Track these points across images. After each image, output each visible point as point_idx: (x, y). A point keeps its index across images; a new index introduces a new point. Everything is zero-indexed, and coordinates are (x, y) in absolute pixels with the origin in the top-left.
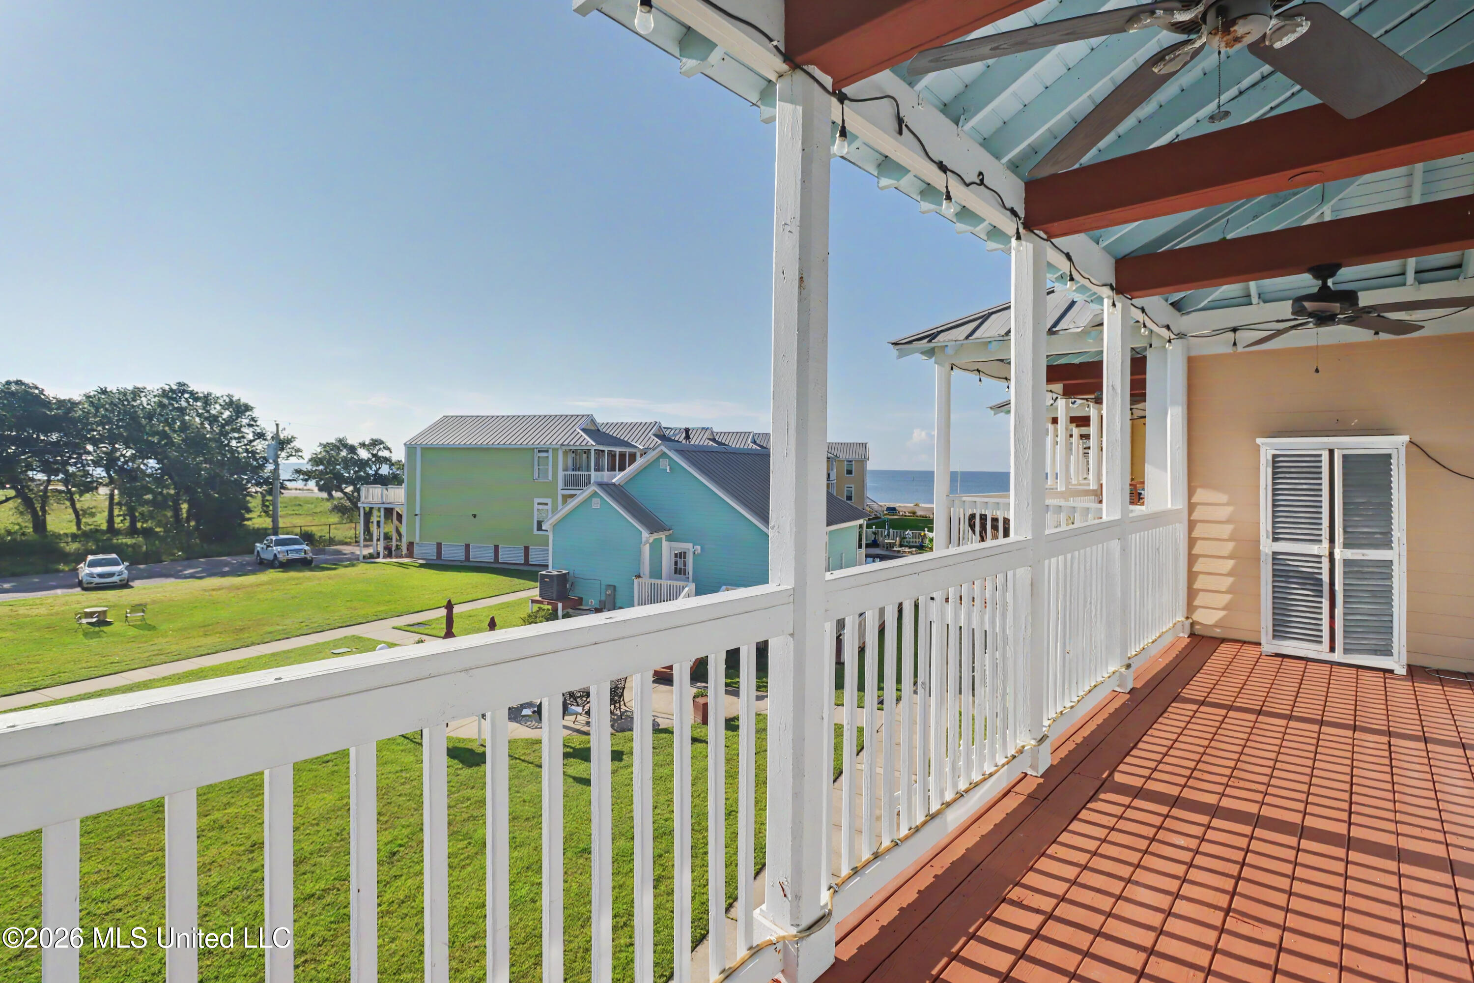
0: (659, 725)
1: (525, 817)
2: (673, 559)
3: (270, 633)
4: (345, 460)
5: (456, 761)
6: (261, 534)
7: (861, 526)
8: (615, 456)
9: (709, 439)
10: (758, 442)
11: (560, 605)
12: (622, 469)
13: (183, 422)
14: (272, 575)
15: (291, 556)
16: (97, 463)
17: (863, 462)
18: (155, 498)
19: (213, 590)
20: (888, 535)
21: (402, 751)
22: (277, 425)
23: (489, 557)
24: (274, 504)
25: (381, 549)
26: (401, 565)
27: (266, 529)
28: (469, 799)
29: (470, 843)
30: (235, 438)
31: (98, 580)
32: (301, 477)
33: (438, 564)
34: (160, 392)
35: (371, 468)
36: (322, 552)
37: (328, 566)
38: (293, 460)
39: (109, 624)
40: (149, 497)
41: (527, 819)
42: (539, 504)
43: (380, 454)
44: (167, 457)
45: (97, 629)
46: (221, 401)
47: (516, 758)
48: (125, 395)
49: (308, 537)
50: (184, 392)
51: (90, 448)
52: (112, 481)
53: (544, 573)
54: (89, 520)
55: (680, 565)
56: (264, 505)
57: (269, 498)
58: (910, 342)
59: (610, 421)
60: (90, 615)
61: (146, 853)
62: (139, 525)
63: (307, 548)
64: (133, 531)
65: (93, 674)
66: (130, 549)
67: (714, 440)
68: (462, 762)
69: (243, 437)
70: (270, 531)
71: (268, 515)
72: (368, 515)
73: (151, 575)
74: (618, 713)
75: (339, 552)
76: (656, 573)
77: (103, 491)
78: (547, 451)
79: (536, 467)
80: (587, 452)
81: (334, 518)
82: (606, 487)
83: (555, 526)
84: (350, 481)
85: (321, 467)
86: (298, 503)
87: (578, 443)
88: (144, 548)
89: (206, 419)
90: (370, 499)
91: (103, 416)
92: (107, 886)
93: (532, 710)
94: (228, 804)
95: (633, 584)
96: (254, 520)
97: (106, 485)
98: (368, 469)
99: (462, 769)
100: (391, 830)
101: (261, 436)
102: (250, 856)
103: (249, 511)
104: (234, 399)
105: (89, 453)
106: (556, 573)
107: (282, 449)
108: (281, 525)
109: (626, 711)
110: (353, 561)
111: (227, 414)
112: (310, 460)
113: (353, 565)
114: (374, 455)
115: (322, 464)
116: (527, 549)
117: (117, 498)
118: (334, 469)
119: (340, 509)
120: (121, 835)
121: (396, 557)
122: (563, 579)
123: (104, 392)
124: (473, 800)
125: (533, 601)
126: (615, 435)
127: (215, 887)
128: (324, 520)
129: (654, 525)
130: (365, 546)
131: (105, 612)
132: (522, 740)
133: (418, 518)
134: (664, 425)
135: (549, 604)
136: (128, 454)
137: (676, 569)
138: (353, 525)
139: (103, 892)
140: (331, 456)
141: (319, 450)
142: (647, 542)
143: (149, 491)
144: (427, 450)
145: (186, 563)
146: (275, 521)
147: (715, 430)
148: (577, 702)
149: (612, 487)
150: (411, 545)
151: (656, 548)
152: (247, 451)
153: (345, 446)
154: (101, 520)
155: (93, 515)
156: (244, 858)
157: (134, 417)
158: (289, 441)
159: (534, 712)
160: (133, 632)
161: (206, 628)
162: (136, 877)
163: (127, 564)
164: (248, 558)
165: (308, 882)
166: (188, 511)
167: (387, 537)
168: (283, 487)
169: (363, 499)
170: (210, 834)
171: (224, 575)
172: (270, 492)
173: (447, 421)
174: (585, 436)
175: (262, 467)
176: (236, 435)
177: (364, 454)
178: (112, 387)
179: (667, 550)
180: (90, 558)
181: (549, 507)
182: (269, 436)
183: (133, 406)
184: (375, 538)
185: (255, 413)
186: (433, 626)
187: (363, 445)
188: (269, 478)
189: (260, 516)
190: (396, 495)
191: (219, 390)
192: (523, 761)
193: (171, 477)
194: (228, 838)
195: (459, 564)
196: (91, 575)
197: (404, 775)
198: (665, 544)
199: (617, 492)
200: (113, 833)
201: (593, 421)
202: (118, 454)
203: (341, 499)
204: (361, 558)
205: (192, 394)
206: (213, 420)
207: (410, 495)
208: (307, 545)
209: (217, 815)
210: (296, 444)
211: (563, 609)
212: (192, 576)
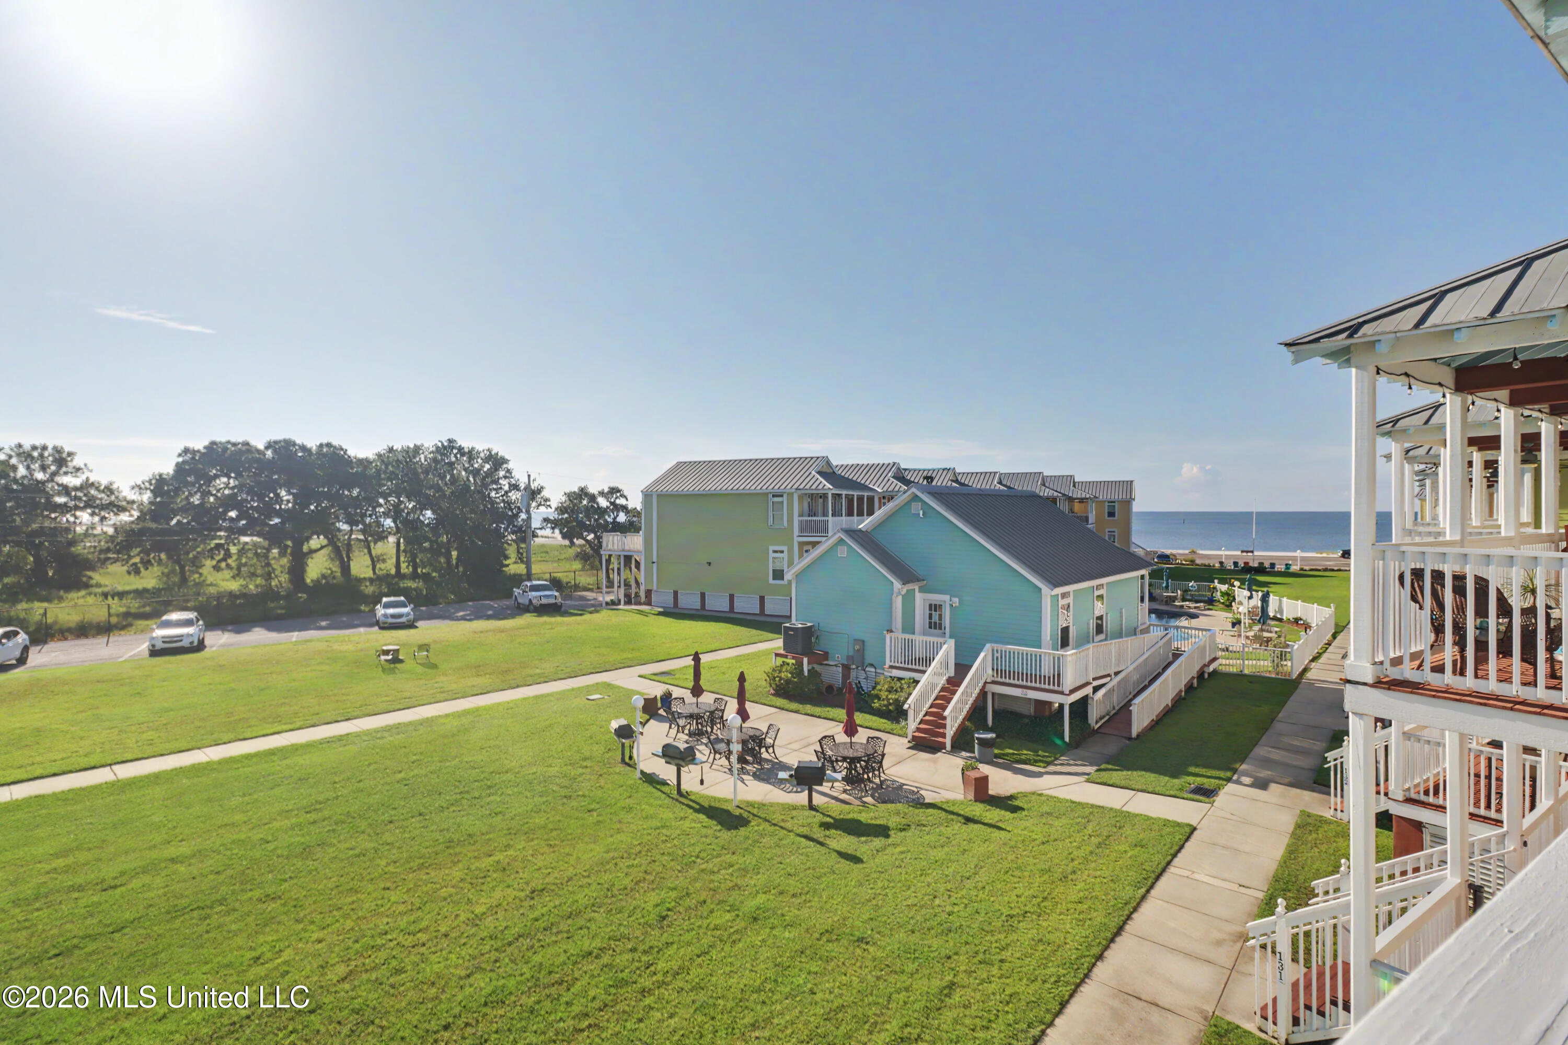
0: (924, 799)
1: (791, 893)
2: (928, 612)
3: (531, 676)
4: (587, 509)
5: (715, 823)
6: (517, 580)
7: (1143, 577)
8: (852, 500)
9: (953, 481)
10: (1004, 482)
11: (805, 660)
12: (871, 513)
13: (452, 475)
14: (528, 619)
15: (544, 601)
16: (386, 515)
17: (1127, 503)
18: (431, 546)
19: (481, 632)
20: (1167, 587)
21: (660, 806)
22: (529, 476)
23: (724, 606)
24: (528, 552)
25: (622, 597)
26: (640, 612)
27: (521, 575)
28: (732, 866)
29: (738, 916)
30: (494, 489)
31: (391, 620)
32: (549, 525)
33: (675, 612)
34: (434, 449)
35: (609, 516)
36: (570, 597)
37: (576, 612)
38: (542, 509)
39: (401, 661)
40: (426, 545)
41: (794, 896)
42: (775, 552)
43: (618, 501)
44: (440, 508)
45: (392, 666)
46: (482, 455)
47: (775, 825)
48: (407, 452)
49: (556, 584)
50: (453, 448)
51: (381, 501)
52: (398, 530)
53: (787, 625)
54: (382, 566)
55: (935, 617)
56: (518, 552)
57: (523, 546)
58: (1317, 340)
59: (845, 463)
60: (386, 652)
61: (442, 888)
62: (419, 571)
63: (557, 594)
64: (414, 576)
65: (391, 708)
66: (414, 593)
67: (956, 481)
68: (720, 823)
69: (501, 488)
70: (524, 577)
71: (522, 562)
72: (608, 561)
73: (431, 617)
74: (877, 780)
75: (583, 598)
76: (909, 627)
77: (392, 539)
78: (782, 496)
79: (771, 514)
80: (824, 496)
81: (577, 565)
82: (853, 533)
83: (798, 576)
84: (590, 529)
85: (566, 516)
86: (545, 550)
87: (814, 487)
88: (425, 593)
89: (472, 472)
90: (610, 547)
91: (393, 472)
92: (412, 919)
93: (789, 773)
94: (508, 847)
95: (885, 639)
96: (510, 567)
97: (394, 534)
98: (607, 517)
99: (720, 830)
100: (657, 891)
101: (515, 487)
102: (532, 903)
103: (507, 558)
104: (493, 453)
105: (381, 505)
106: (800, 626)
107: (533, 499)
108: (533, 572)
109: (886, 780)
110: (596, 607)
111: (487, 467)
112: (556, 509)
113: (597, 611)
114: (612, 503)
115: (567, 512)
116: (762, 599)
117: (402, 547)
118: (577, 517)
119: (583, 557)
120: (421, 867)
121: (636, 604)
122: (808, 632)
123: (391, 450)
124: (736, 867)
125: (777, 655)
126: (850, 477)
127: (502, 931)
128: (567, 566)
129: (906, 575)
130: (608, 593)
131: (398, 650)
132: (778, 804)
133: (655, 565)
134: (903, 466)
135: (793, 658)
136: (410, 506)
137: (930, 623)
138: (595, 572)
139: (409, 923)
140: (574, 505)
141: (564, 499)
142: (899, 593)
143: (427, 539)
144: (662, 496)
145: (457, 606)
146: (529, 568)
147: (958, 471)
148: (833, 767)
149: (859, 533)
150: (649, 593)
151: (909, 599)
152: (503, 501)
153: (587, 494)
154: (389, 566)
155: (384, 561)
156: (526, 904)
157: (416, 473)
158: (539, 491)
159: (791, 776)
160: (420, 669)
161: (478, 669)
162: (435, 912)
163: (412, 606)
164: (507, 602)
165: (585, 938)
166: (458, 558)
167: (627, 585)
168: (535, 535)
169: (604, 545)
170: (495, 875)
171: (489, 618)
172: (524, 540)
173: (680, 466)
174: (821, 479)
175: (516, 516)
176: (495, 486)
177: (603, 502)
178: (397, 446)
179: (921, 600)
180: (385, 600)
181: (785, 555)
182: (522, 486)
183: (414, 463)
184: (616, 585)
185: (510, 466)
186: (677, 676)
187: (602, 493)
188: (521, 526)
189: (515, 563)
190: (635, 542)
191: (480, 446)
192: (782, 827)
193: (444, 528)
194: (509, 881)
195: (693, 612)
196: (385, 615)
197: (664, 831)
198: (919, 596)
199: (865, 539)
200: (414, 864)
201: (828, 463)
202: (403, 506)
203: (584, 546)
204: (604, 604)
205: (460, 449)
206: (476, 472)
207: (647, 542)
208: (557, 591)
209: (499, 856)
210: (545, 493)
211: (809, 663)
212: (463, 618)
